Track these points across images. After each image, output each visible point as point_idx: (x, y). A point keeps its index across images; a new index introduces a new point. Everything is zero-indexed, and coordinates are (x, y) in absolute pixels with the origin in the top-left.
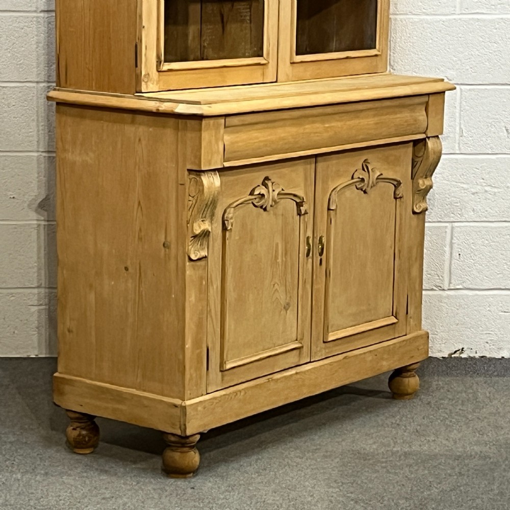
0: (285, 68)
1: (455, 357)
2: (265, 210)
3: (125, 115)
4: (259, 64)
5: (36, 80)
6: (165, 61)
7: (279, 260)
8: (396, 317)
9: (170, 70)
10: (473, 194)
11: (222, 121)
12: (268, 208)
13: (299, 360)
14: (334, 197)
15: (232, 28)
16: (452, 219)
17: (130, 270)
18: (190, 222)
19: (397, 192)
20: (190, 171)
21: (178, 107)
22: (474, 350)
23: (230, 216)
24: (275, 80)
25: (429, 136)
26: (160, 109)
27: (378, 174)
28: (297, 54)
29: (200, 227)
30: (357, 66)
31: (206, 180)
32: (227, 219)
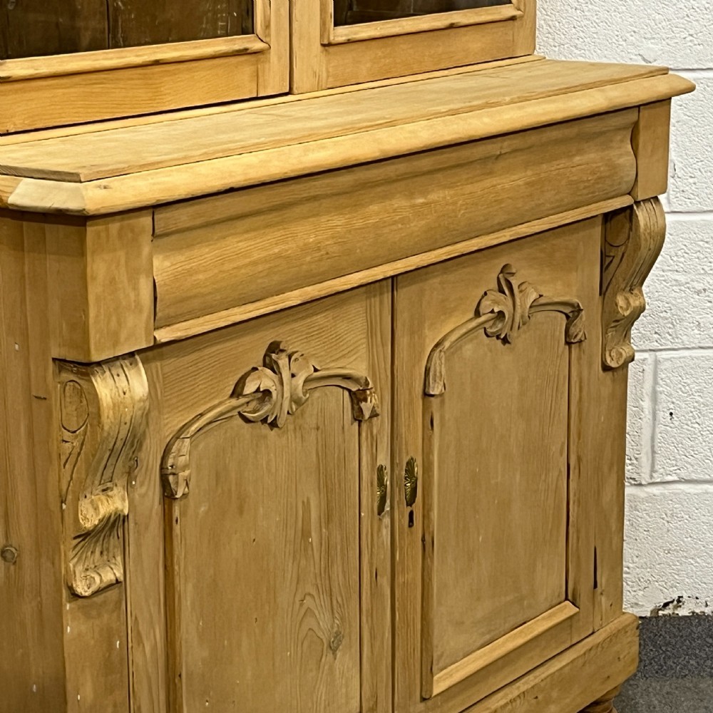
0: (310, 57)
1: (664, 615)
2: (273, 425)
4: (244, 52)
7: (314, 538)
8: (573, 603)
10: (698, 293)
11: (146, 221)
12: (280, 422)
14: (439, 365)
16: (655, 345)
18: (70, 497)
19: (572, 330)
20: (61, 363)
21: (17, 191)
22: (702, 602)
23: (182, 460)
24: (287, 90)
25: (639, 199)
27: (534, 296)
28: (338, 23)
29: (96, 509)
31: (105, 387)
32: (174, 471)
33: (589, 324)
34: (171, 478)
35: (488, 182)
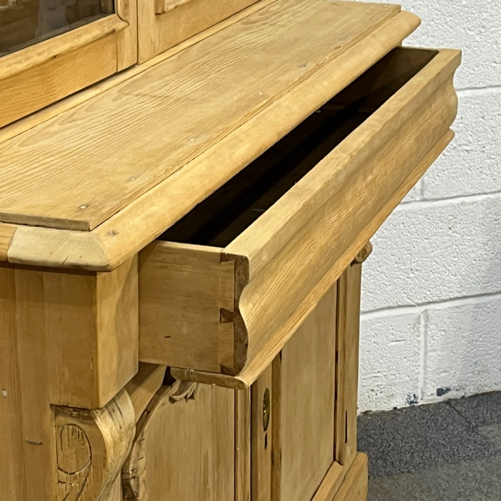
4: (111, 33)
7: (210, 485)
8: (339, 462)
20: (59, 409)
21: (15, 242)
32: (134, 475)
34: (132, 482)
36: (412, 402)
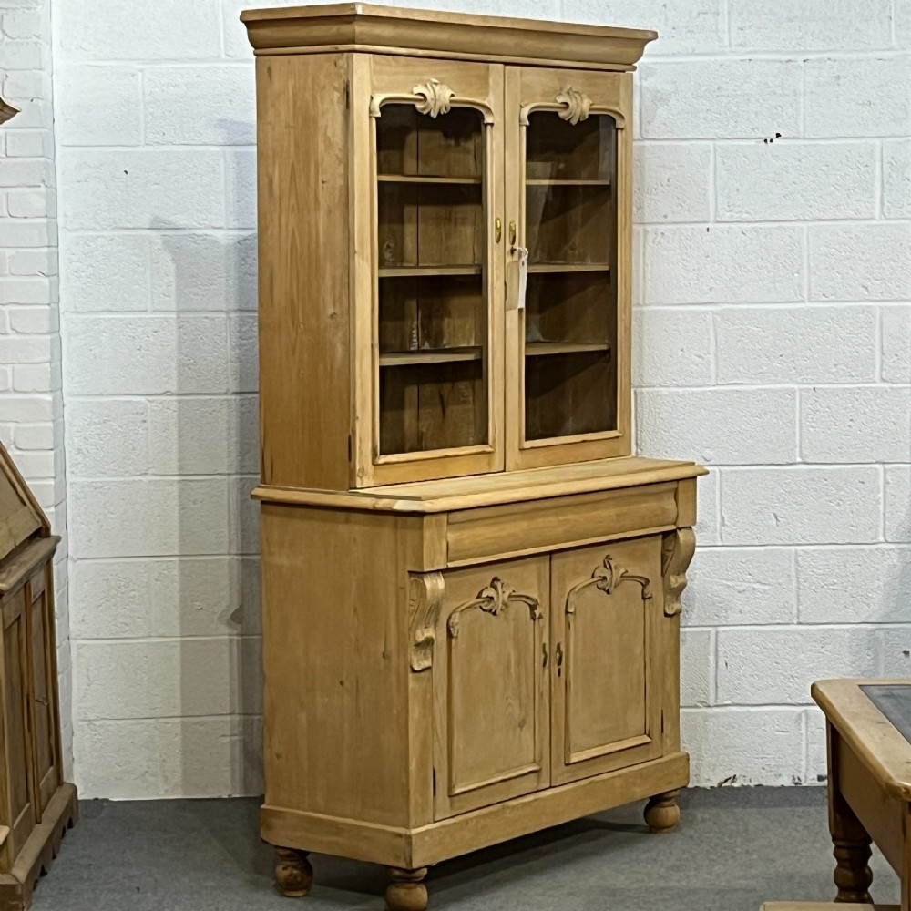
0: (514, 456)
1: (725, 787)
2: (495, 614)
3: (338, 513)
4: (484, 453)
5: (227, 472)
6: (381, 454)
7: (512, 671)
8: (649, 736)
9: (386, 463)
10: (739, 592)
11: (444, 517)
12: (498, 612)
13: (538, 784)
14: (572, 598)
15: (453, 410)
16: (716, 623)
17: (347, 684)
18: (412, 629)
19: (646, 591)
20: (411, 573)
21: (397, 504)
22: (748, 779)
23: (457, 621)
24: (502, 469)
25: (679, 527)
26: (377, 506)
27: (622, 571)
28: (527, 439)
29: (423, 634)
30: (596, 449)
31: (429, 582)
32: (452, 625)
33: (655, 589)
34: (451, 628)
35: (595, 513)
36: (796, 784)
